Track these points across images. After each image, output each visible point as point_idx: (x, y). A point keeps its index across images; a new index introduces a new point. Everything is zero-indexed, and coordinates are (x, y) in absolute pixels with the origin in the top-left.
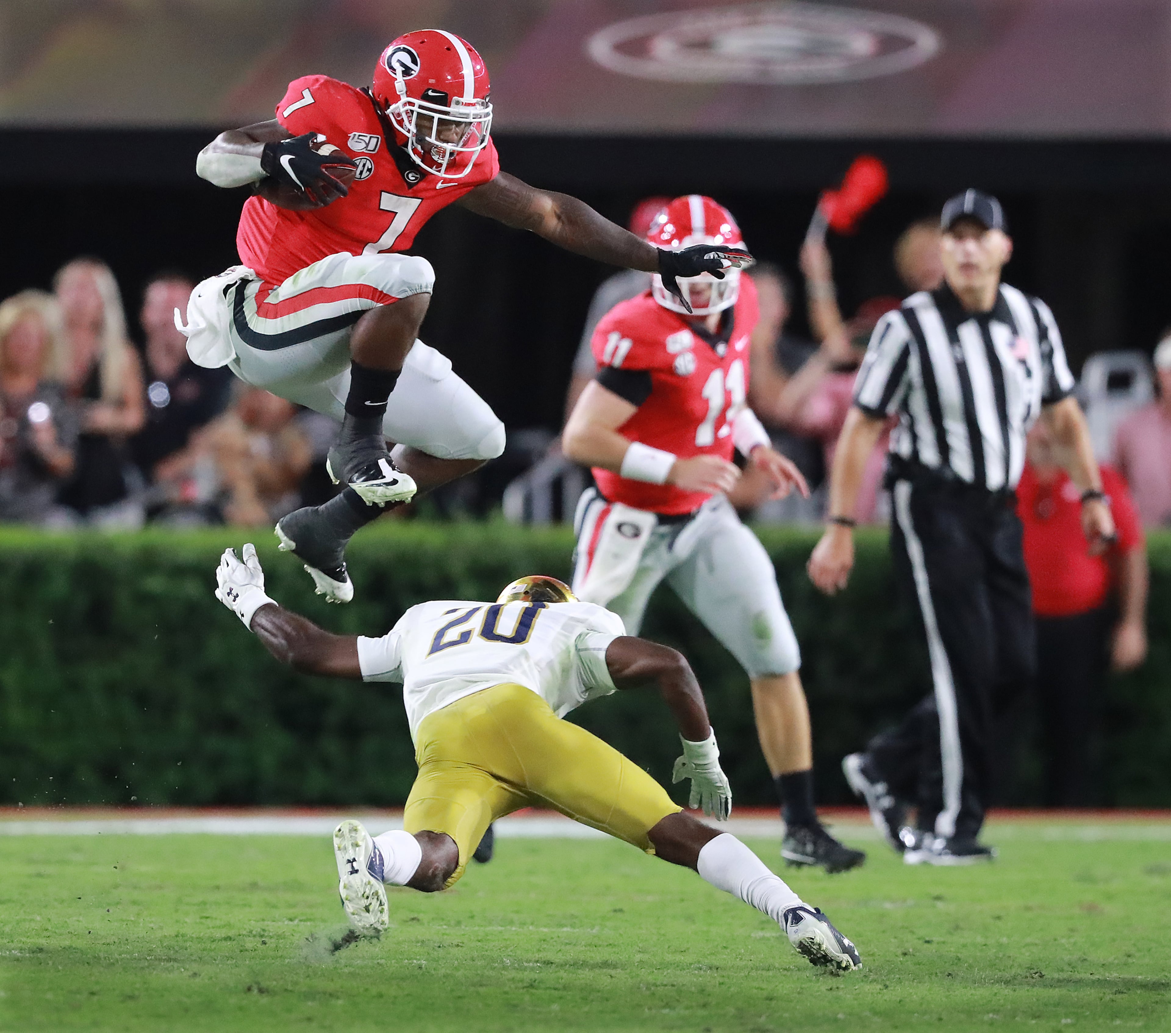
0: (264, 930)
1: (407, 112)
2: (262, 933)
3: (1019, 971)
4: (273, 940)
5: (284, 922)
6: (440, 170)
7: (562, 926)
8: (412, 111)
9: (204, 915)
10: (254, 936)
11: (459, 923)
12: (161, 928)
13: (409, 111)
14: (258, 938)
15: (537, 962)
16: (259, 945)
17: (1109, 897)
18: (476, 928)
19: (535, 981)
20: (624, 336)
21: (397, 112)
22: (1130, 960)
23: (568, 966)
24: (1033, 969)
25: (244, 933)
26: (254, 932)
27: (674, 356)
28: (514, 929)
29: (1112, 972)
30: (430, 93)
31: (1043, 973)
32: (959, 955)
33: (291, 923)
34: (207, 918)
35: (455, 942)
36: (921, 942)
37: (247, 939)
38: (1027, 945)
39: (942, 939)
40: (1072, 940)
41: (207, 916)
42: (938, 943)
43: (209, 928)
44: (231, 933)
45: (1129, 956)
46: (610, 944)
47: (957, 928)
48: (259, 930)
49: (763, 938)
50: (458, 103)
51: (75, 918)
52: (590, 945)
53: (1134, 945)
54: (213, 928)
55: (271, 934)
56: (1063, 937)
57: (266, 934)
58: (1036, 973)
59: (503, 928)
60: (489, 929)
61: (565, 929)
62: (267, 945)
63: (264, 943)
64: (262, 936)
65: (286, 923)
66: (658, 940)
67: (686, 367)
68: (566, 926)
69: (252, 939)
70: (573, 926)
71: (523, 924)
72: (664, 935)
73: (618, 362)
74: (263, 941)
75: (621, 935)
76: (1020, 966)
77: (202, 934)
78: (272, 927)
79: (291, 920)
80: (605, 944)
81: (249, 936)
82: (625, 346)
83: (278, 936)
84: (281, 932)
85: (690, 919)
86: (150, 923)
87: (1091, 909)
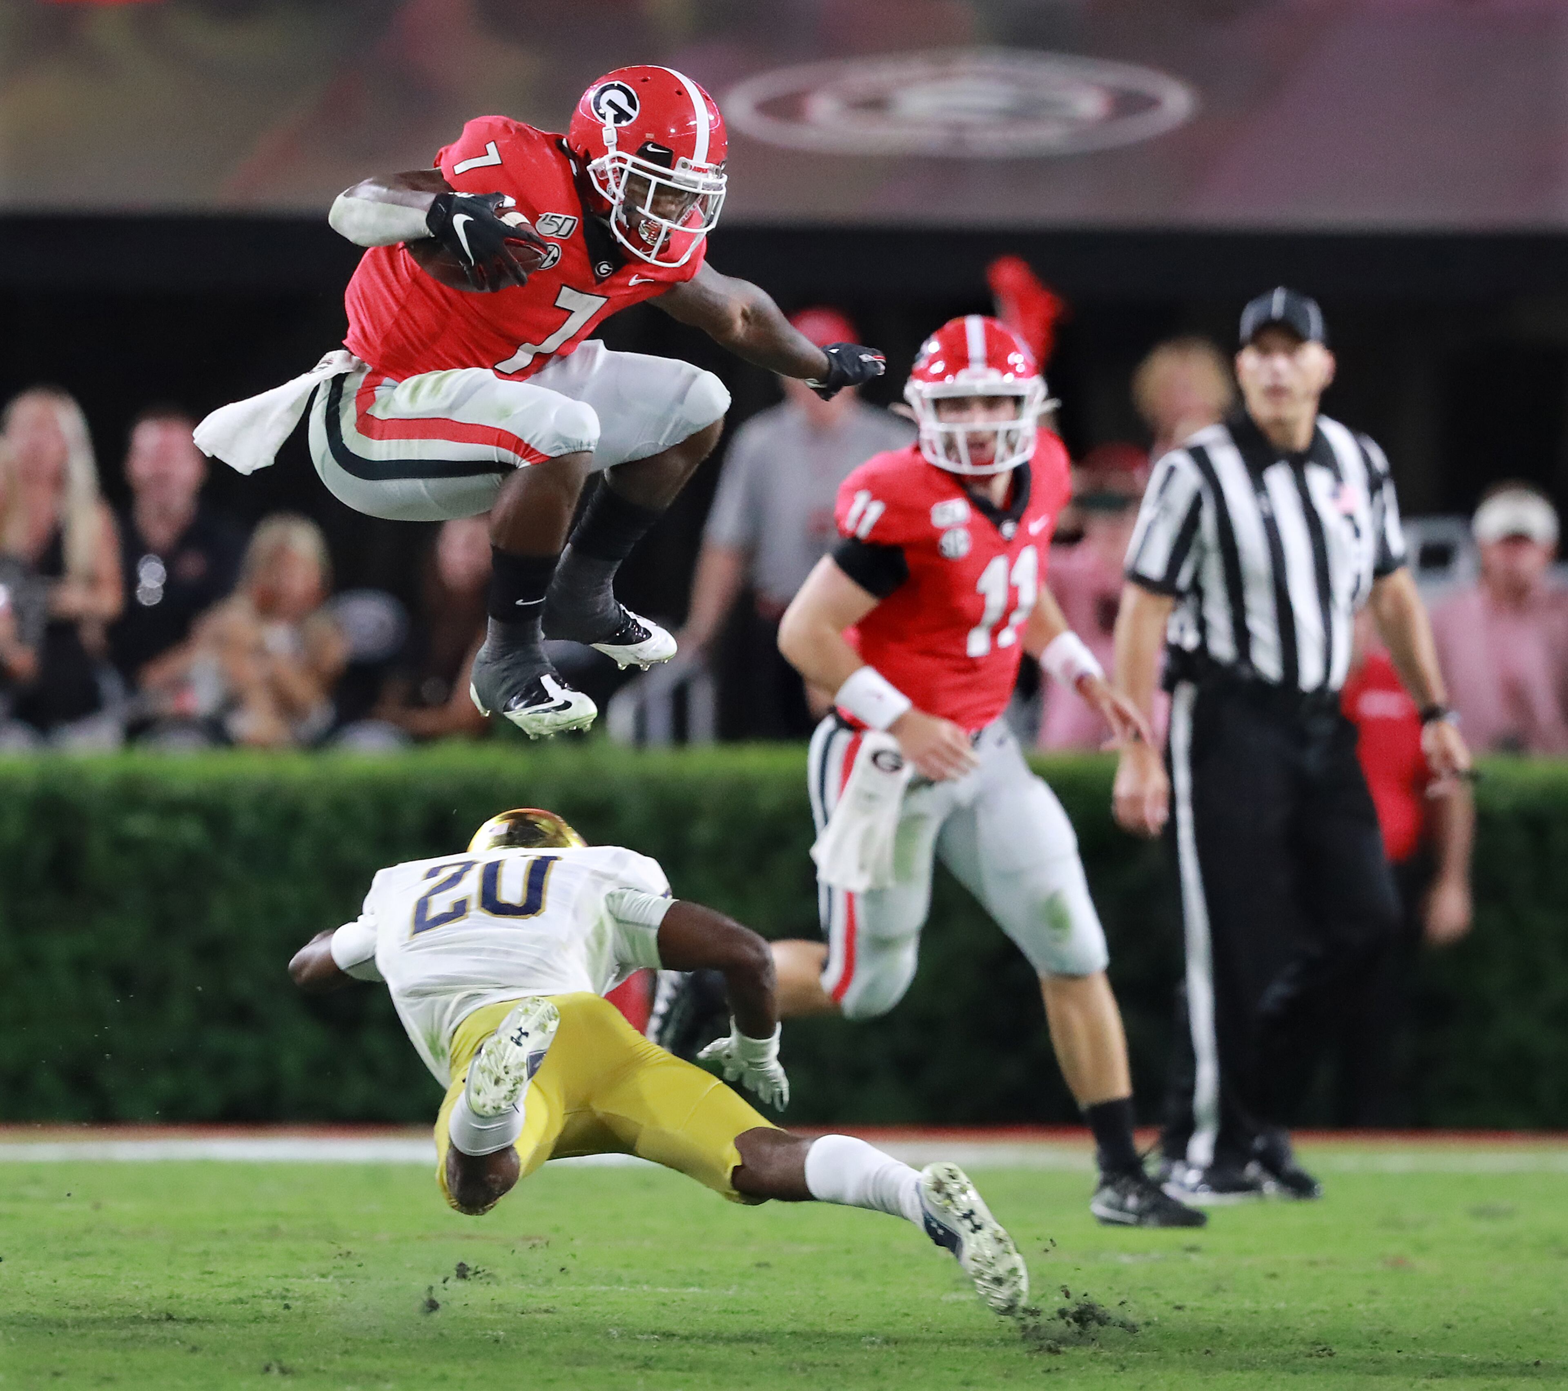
0: (287, 1290)
1: (614, 171)
2: (284, 1293)
3: (1302, 1348)
4: (299, 1303)
5: (313, 1279)
6: (650, 254)
7: (686, 1285)
8: (622, 170)
9: (207, 1269)
10: (274, 1298)
11: (549, 1281)
12: (149, 1286)
13: (618, 169)
14: (279, 1301)
15: (653, 1333)
16: (280, 1310)
17: (1422, 1248)
18: (572, 1288)
19: (650, 1359)
20: (875, 497)
21: (600, 170)
22: (1450, 1332)
23: (695, 1338)
24: (1320, 1344)
25: (261, 1293)
26: (274, 1293)
27: (941, 532)
28: (622, 1289)
29: (1426, 1349)
30: (650, 148)
31: (1334, 1350)
32: (1221, 1326)
33: (323, 1280)
34: (211, 1273)
35: (544, 1306)
36: (1169, 1307)
37: (265, 1301)
38: (1314, 1312)
39: (1198, 1304)
40: (1372, 1306)
41: (212, 1270)
42: (1192, 1310)
43: (213, 1287)
44: (244, 1294)
45: (1449, 1327)
46: (753, 1310)
47: (1218, 1289)
48: (280, 1290)
49: (958, 1303)
50: (685, 165)
51: (33, 1273)
52: (725, 1311)
53: (1456, 1313)
54: (220, 1286)
55: (297, 1295)
56: (1359, 1302)
57: (290, 1295)
58: (1323, 1350)
59: (608, 1288)
60: (591, 1288)
61: (692, 1290)
62: (291, 1311)
63: (287, 1307)
64: (284, 1298)
65: (317, 1280)
66: (816, 1304)
67: (956, 548)
68: (692, 1285)
69: (270, 1301)
70: (700, 1286)
71: (635, 1282)
72: (824, 1298)
73: (863, 531)
74: (285, 1304)
75: (766, 1297)
76: (1303, 1341)
77: (203, 1295)
78: (298, 1286)
79: (323, 1276)
80: (746, 1309)
81: (268, 1298)
82: (876, 510)
83: (307, 1297)
84: (310, 1292)
85: (859, 1275)
86: (134, 1280)
87: (1398, 1263)
